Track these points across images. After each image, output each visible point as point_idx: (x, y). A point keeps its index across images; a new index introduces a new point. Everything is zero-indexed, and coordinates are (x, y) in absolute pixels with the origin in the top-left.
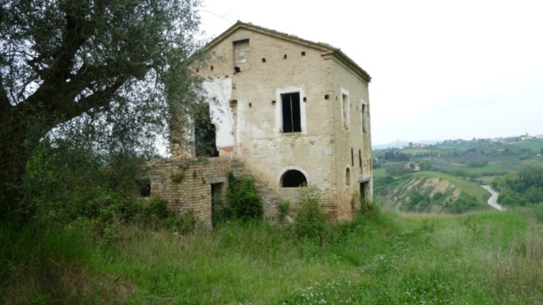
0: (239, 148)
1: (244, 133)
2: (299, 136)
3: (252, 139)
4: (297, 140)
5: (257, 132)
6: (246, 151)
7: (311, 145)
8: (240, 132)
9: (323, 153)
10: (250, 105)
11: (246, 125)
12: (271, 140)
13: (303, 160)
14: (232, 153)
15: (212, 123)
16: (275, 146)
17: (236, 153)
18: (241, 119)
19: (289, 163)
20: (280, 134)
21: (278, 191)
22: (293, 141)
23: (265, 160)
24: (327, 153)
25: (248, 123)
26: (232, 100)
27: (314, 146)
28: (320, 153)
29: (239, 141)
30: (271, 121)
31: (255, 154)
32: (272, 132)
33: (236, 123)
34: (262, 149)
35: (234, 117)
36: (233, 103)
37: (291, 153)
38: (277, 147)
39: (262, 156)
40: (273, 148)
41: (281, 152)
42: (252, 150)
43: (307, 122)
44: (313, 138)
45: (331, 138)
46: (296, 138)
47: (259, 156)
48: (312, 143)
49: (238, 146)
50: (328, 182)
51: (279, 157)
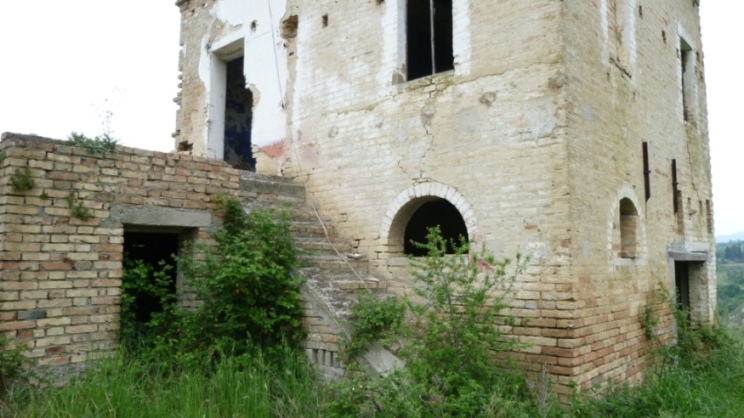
0: (296, 146)
1: (308, 101)
2: (448, 84)
3: (325, 115)
4: (441, 99)
5: (340, 93)
6: (310, 150)
7: (484, 106)
8: (301, 101)
9: (522, 133)
10: (325, 18)
11: (314, 77)
12: (370, 109)
13: (458, 162)
14: (280, 161)
15: (247, 86)
16: (380, 126)
17: (288, 160)
18: (305, 63)
19: (417, 175)
20: (394, 89)
21: (383, 269)
22: (428, 103)
23: (354, 171)
24: (536, 131)
25: (318, 71)
26: (287, 17)
27: (492, 110)
28: (511, 131)
29: (297, 125)
30: (372, 54)
31: (331, 156)
32: (374, 86)
33: (292, 78)
34: (347, 140)
35: (289, 63)
36: (291, 25)
37: (423, 143)
38: (386, 127)
39: (346, 160)
40: (376, 133)
41: (395, 143)
42: (324, 146)
43: (472, 33)
44: (489, 85)
45: (552, 73)
46: (439, 92)
47: (338, 161)
48: (485, 101)
49: (295, 136)
50: (540, 237)
51: (389, 159)
